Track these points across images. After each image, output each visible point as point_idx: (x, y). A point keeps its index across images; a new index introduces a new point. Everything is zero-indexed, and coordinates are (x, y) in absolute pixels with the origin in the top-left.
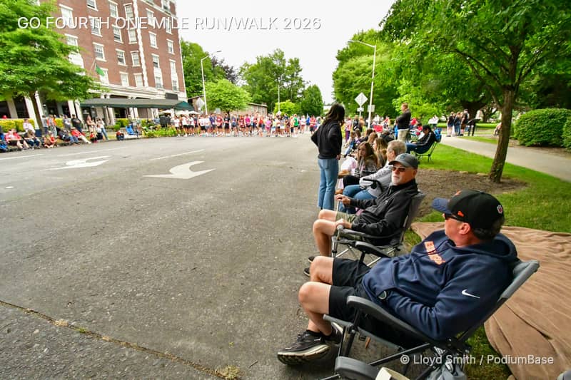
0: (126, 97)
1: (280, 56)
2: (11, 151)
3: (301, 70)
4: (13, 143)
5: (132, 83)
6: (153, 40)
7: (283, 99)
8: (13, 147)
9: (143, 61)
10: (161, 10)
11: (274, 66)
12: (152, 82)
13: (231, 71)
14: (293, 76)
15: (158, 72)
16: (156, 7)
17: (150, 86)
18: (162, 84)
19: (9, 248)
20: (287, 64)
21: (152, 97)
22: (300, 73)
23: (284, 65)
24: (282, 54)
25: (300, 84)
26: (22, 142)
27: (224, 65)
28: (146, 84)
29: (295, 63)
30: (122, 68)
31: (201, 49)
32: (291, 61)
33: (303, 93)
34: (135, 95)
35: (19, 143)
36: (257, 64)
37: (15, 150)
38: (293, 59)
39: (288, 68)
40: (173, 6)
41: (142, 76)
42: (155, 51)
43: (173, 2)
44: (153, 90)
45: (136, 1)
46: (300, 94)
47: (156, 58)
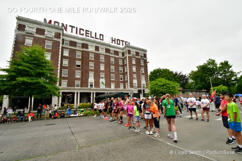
3: (231, 67)
6: (134, 69)
9: (129, 78)
10: (139, 57)
11: (209, 68)
12: (132, 86)
13: (186, 77)
14: (225, 71)
15: (135, 81)
16: (137, 57)
17: (130, 87)
18: (137, 86)
20: (218, 66)
22: (230, 69)
23: (216, 67)
24: (214, 61)
25: (232, 74)
27: (181, 75)
28: (129, 87)
29: (226, 65)
30: (121, 82)
32: (222, 64)
33: (236, 80)
36: (197, 70)
38: (223, 62)
39: (220, 68)
40: (145, 55)
41: (128, 84)
42: (134, 73)
43: (145, 53)
44: (133, 89)
45: (127, 57)
46: (234, 81)
47: (135, 76)
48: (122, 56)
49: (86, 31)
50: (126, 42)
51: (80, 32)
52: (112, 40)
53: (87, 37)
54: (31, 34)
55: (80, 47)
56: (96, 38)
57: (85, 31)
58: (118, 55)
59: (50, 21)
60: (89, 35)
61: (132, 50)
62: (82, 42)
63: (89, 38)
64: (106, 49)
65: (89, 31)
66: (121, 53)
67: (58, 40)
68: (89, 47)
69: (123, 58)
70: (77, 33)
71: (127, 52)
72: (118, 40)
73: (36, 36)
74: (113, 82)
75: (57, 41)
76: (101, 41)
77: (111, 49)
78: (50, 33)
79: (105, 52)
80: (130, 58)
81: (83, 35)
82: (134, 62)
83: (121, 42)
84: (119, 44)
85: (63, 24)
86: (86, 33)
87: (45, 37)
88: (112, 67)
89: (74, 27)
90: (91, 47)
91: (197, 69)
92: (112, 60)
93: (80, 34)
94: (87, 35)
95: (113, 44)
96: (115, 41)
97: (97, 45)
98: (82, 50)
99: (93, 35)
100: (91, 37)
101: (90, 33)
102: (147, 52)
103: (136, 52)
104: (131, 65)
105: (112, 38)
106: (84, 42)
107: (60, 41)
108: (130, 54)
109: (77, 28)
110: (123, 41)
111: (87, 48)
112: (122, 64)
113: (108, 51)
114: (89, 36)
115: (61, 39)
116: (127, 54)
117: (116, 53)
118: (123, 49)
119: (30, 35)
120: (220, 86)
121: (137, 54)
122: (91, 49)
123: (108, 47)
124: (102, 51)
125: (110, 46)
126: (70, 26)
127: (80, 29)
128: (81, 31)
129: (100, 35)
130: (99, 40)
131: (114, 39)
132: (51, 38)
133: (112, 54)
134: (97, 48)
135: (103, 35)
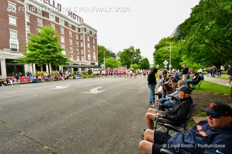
0: (78, 64)
1: (132, 48)
2: (39, 82)
4: (40, 80)
5: (80, 60)
6: (89, 46)
7: (133, 63)
9: (85, 52)
10: (92, 36)
11: (130, 52)
12: (87, 59)
13: (114, 54)
14: (137, 55)
15: (89, 56)
16: (90, 35)
18: (90, 59)
19: (33, 117)
20: (135, 51)
21: (86, 64)
22: (140, 54)
23: (134, 51)
24: (133, 48)
25: (140, 57)
26: (43, 79)
27: (112, 52)
28: (85, 60)
29: (138, 51)
30: (78, 55)
31: (104, 48)
32: (137, 50)
33: (141, 61)
34: (81, 64)
35: (42, 80)
36: (123, 51)
37: (40, 82)
38: (137, 49)
39: (136, 52)
40: (96, 35)
41: (84, 57)
42: (89, 49)
43: (96, 33)
44: (87, 62)
45: (84, 34)
47: (89, 52)
48: (78, 31)
50: (80, 18)
52: (69, 14)
53: (46, 4)
55: (40, 14)
56: (54, 7)
58: (75, 30)
61: (87, 28)
64: (65, 22)
66: (77, 28)
68: (49, 16)
69: (79, 33)
71: (84, 29)
72: (74, 14)
74: (71, 54)
75: (21, 4)
77: (69, 22)
79: (64, 25)
80: (86, 35)
82: (88, 40)
83: (76, 17)
84: (75, 19)
88: (71, 41)
90: (52, 17)
92: (70, 34)
94: (46, 1)
95: (70, 17)
96: (71, 14)
97: (58, 16)
98: (43, 17)
99: (51, 3)
100: (49, 4)
102: (97, 33)
103: (90, 31)
104: (86, 42)
107: (24, 5)
108: (86, 32)
110: (78, 17)
111: (48, 17)
112: (78, 39)
113: (66, 24)
114: (47, 3)
115: (25, 3)
116: (84, 31)
117: (73, 27)
118: (79, 25)
121: (91, 32)
122: (52, 19)
123: (67, 21)
124: (62, 24)
125: (68, 19)
129: (58, 5)
131: (70, 13)
133: (70, 27)
134: (57, 19)
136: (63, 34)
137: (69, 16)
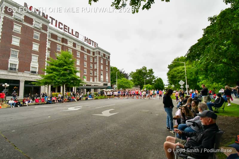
0: (91, 85)
1: (145, 68)
2: (52, 103)
3: (153, 73)
4: (54, 101)
5: (93, 81)
6: (102, 67)
7: (146, 84)
8: (53, 102)
9: (98, 74)
10: (105, 58)
11: (143, 72)
12: (100, 80)
13: (127, 75)
14: (150, 75)
15: (102, 77)
16: (104, 58)
18: (103, 80)
20: (148, 71)
21: (99, 85)
22: (153, 74)
23: (146, 72)
24: (146, 68)
25: (154, 77)
26: (56, 100)
27: (124, 73)
28: (98, 81)
29: (151, 71)
30: (91, 76)
31: (117, 68)
32: (149, 70)
33: (155, 81)
34: (93, 85)
35: (55, 101)
37: (54, 103)
38: (150, 69)
39: (148, 72)
40: (109, 57)
41: (97, 78)
42: (102, 70)
43: (109, 56)
44: (100, 83)
45: (98, 57)
46: (154, 81)
47: (102, 73)
48: (92, 54)
49: (65, 26)
50: (95, 43)
51: (59, 25)
52: (85, 40)
53: (65, 32)
54: (20, 21)
55: (60, 41)
56: (73, 34)
57: (63, 26)
58: (90, 53)
59: (31, 8)
60: (67, 30)
61: (101, 52)
62: (62, 36)
63: (67, 33)
64: (81, 47)
65: (67, 27)
66: (92, 52)
67: (46, 33)
68: (68, 42)
69: (94, 56)
70: (56, 26)
71: (98, 53)
72: (89, 40)
73: (25, 24)
74: (85, 75)
75: (44, 33)
76: (77, 38)
77: (85, 47)
78: (37, 24)
79: (80, 49)
80: (100, 58)
81: (61, 29)
82: (102, 62)
83: (92, 42)
84: (90, 44)
85: (43, 13)
86: (65, 28)
87: (33, 27)
88: (86, 63)
89: (54, 20)
90: (70, 43)
91: (136, 71)
92: (86, 57)
93: (59, 27)
94: (66, 30)
95: (86, 43)
96: (87, 40)
97: (75, 42)
98: (62, 44)
99: (70, 31)
100: (69, 32)
101: (67, 28)
102: (110, 55)
103: (104, 54)
104: (100, 64)
105: (85, 37)
106: (64, 37)
107: (47, 33)
108: (100, 55)
109: (56, 21)
110: (93, 42)
111: (67, 43)
112: (92, 62)
114: (67, 32)
115: (48, 32)
116: (98, 54)
117: (89, 51)
118: (94, 49)
119: (18, 21)
120: (148, 84)
121: (104, 55)
122: (70, 45)
123: (83, 46)
124: (78, 48)
125: (84, 44)
126: (50, 17)
127: (60, 23)
128: (61, 24)
129: (76, 32)
130: (75, 37)
131: (86, 39)
132: (39, 29)
133: (85, 51)
134: (74, 45)
135: (78, 33)
136: (79, 57)
137: (85, 41)
